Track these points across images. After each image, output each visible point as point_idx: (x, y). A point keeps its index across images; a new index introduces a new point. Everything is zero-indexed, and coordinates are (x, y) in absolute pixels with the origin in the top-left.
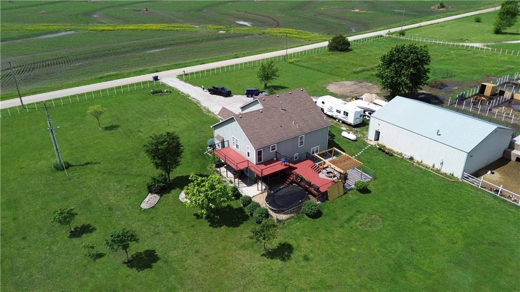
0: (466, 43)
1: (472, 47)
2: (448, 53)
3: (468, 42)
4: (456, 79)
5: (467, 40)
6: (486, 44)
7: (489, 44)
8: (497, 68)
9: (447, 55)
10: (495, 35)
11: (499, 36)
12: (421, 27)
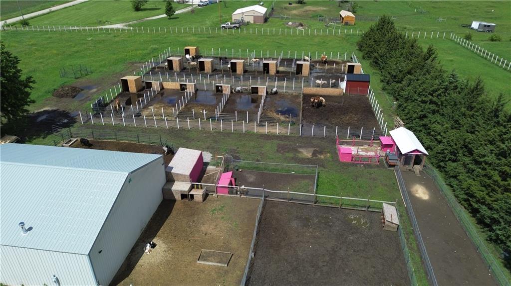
0: (106, 25)
1: (112, 29)
2: (84, 42)
3: (108, 24)
4: (94, 77)
5: (107, 21)
6: (127, 24)
7: (130, 23)
8: (141, 52)
9: (83, 44)
10: (136, 12)
11: (140, 13)
12: (53, 12)
